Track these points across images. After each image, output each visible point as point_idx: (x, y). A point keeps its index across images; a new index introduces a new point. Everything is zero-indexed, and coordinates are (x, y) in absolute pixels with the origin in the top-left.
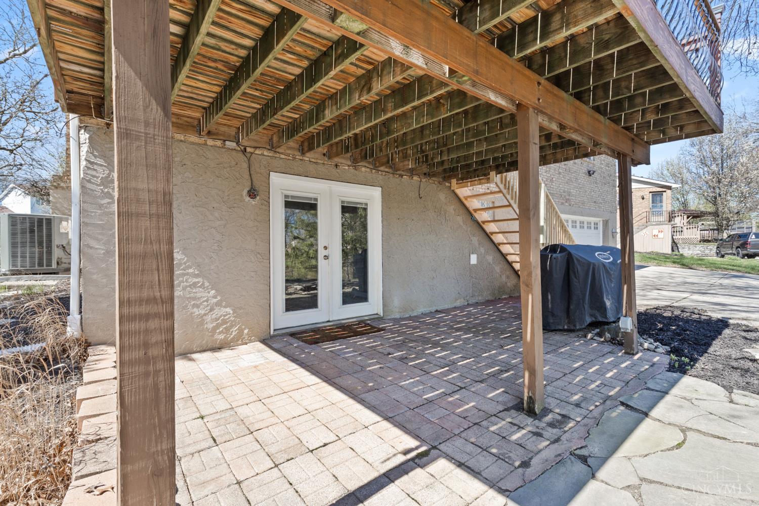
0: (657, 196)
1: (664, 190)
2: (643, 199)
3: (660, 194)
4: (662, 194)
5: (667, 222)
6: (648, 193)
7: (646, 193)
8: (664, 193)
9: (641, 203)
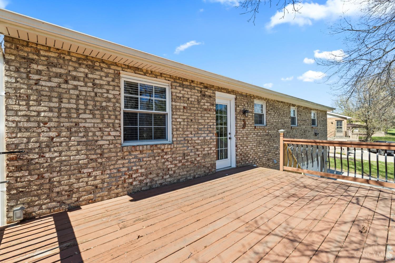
0: (339, 123)
1: (343, 119)
2: (332, 123)
3: (341, 121)
4: (342, 122)
5: (344, 137)
6: (335, 121)
7: (334, 121)
8: (343, 121)
9: (331, 126)
